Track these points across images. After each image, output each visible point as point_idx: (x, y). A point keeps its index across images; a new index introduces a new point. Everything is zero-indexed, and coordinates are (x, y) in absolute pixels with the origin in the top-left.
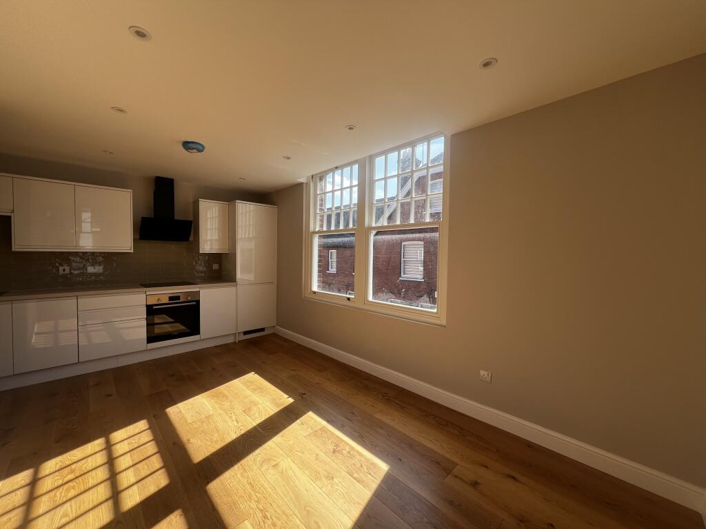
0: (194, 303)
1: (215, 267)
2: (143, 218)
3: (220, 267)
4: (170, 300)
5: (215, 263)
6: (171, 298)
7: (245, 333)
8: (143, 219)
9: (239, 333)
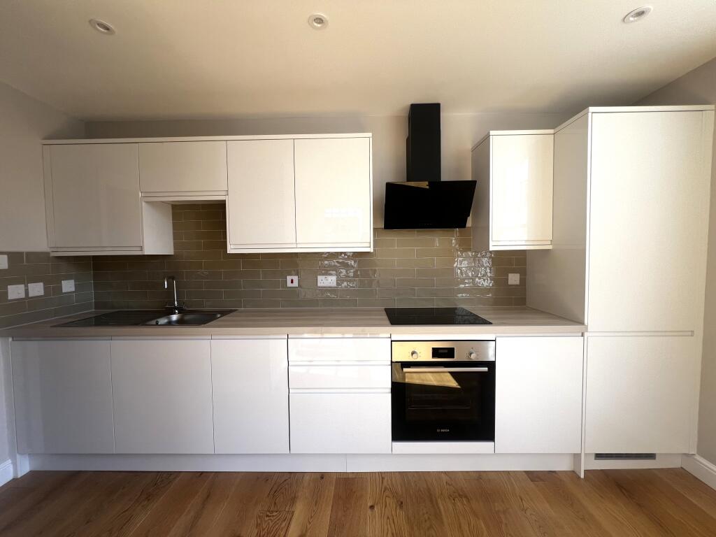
0: (486, 369)
1: (514, 279)
2: (388, 185)
3: (523, 281)
4: (434, 356)
5: (514, 271)
6: (436, 352)
7: (599, 456)
8: (390, 187)
9: (586, 454)
